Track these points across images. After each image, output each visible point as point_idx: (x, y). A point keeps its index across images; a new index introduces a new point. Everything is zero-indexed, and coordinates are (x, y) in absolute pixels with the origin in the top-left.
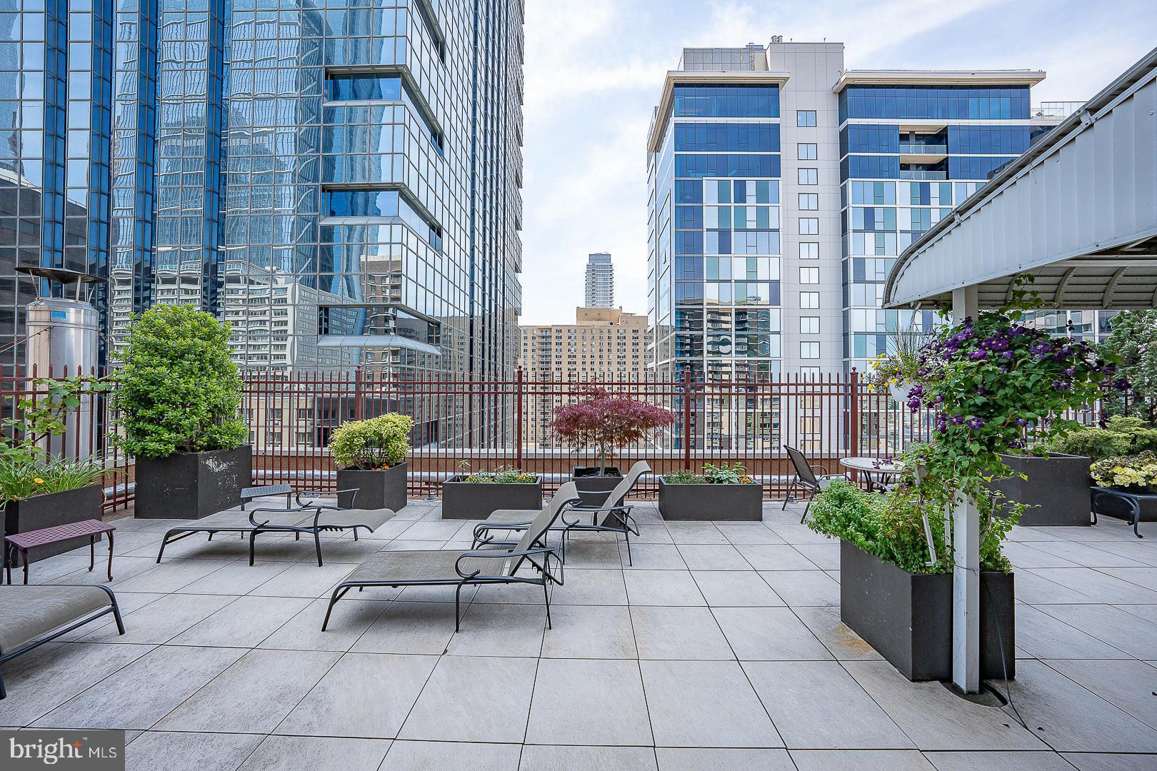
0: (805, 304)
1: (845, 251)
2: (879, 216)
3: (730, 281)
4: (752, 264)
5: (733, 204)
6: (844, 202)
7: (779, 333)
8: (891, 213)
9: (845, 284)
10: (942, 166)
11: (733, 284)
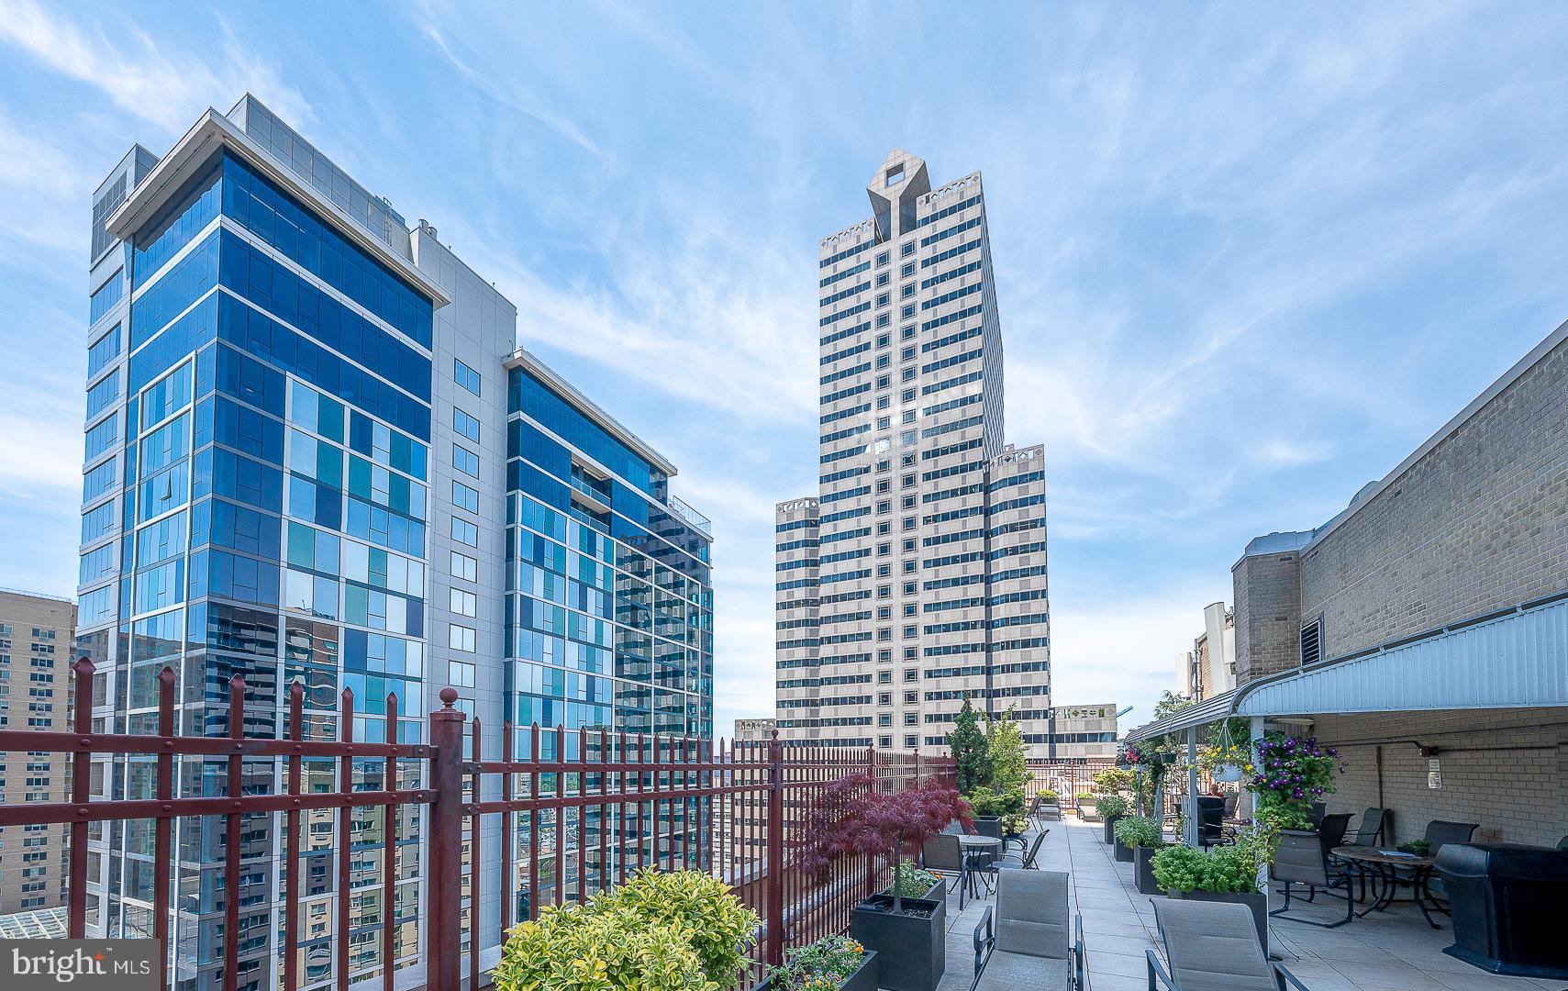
0: (456, 643)
1: (509, 583)
2: (548, 551)
3: (337, 578)
4: (377, 560)
5: (345, 447)
6: (511, 517)
7: (419, 680)
8: (560, 553)
9: (509, 626)
10: (605, 518)
11: (343, 586)
